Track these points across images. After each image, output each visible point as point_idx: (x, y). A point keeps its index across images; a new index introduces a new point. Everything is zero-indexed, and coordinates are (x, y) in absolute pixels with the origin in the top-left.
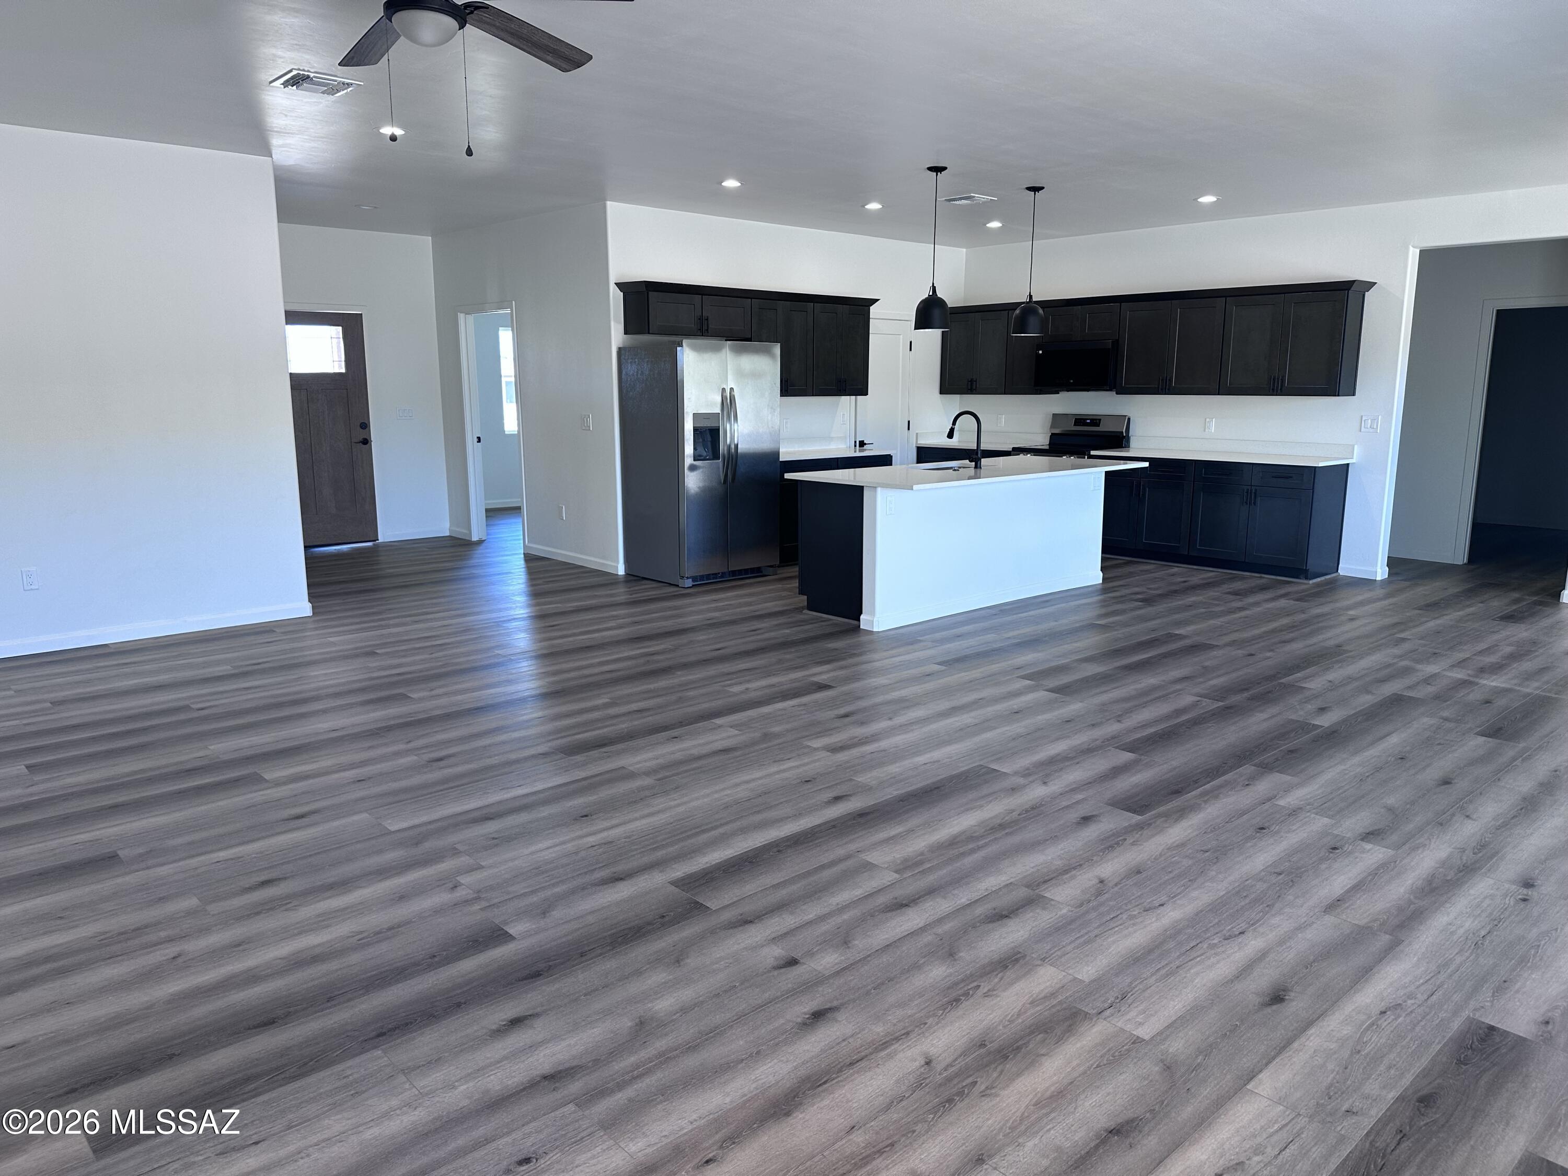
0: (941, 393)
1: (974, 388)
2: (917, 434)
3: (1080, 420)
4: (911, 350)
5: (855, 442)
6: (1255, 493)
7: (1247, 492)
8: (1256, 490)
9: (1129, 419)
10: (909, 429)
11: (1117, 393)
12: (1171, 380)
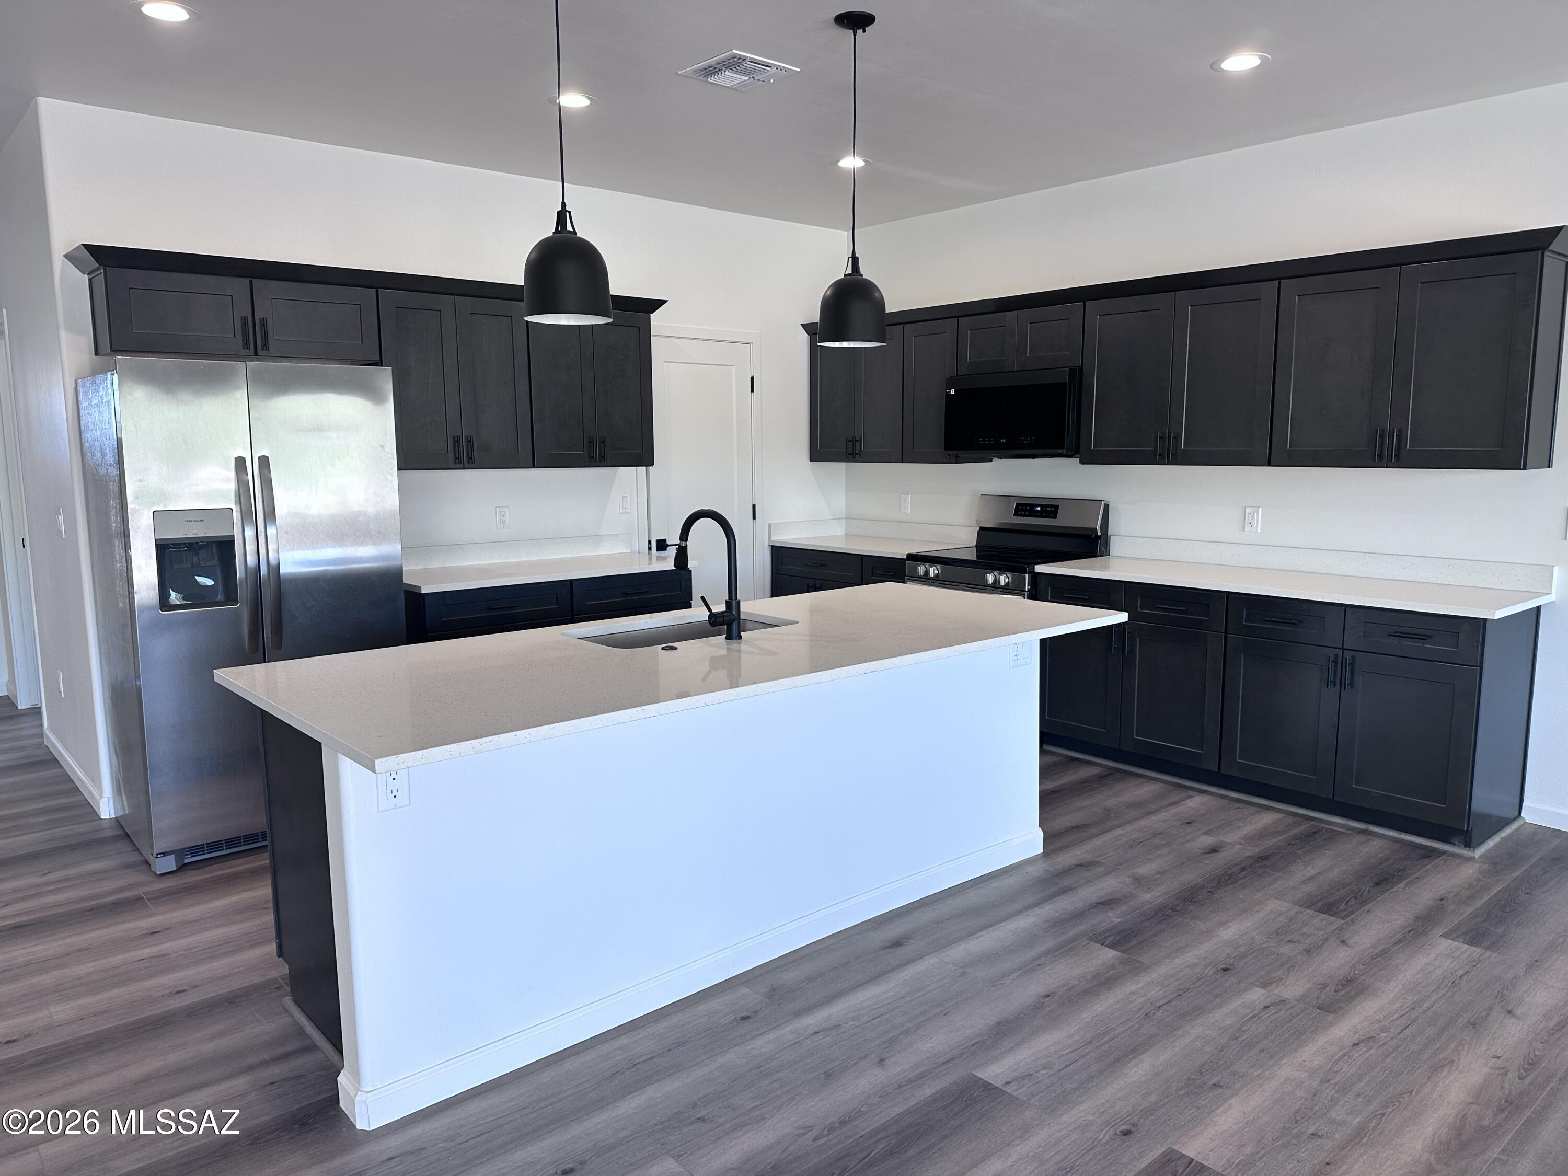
0: (812, 459)
1: (857, 451)
2: (770, 525)
3: (1025, 507)
4: (752, 390)
5: (650, 542)
6: (1352, 664)
7: (1335, 662)
8: (1353, 658)
9: (1107, 507)
10: (754, 518)
11: (1082, 462)
12: (1177, 438)
